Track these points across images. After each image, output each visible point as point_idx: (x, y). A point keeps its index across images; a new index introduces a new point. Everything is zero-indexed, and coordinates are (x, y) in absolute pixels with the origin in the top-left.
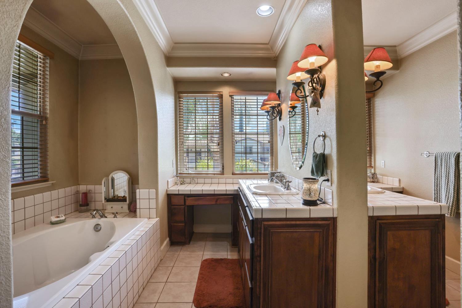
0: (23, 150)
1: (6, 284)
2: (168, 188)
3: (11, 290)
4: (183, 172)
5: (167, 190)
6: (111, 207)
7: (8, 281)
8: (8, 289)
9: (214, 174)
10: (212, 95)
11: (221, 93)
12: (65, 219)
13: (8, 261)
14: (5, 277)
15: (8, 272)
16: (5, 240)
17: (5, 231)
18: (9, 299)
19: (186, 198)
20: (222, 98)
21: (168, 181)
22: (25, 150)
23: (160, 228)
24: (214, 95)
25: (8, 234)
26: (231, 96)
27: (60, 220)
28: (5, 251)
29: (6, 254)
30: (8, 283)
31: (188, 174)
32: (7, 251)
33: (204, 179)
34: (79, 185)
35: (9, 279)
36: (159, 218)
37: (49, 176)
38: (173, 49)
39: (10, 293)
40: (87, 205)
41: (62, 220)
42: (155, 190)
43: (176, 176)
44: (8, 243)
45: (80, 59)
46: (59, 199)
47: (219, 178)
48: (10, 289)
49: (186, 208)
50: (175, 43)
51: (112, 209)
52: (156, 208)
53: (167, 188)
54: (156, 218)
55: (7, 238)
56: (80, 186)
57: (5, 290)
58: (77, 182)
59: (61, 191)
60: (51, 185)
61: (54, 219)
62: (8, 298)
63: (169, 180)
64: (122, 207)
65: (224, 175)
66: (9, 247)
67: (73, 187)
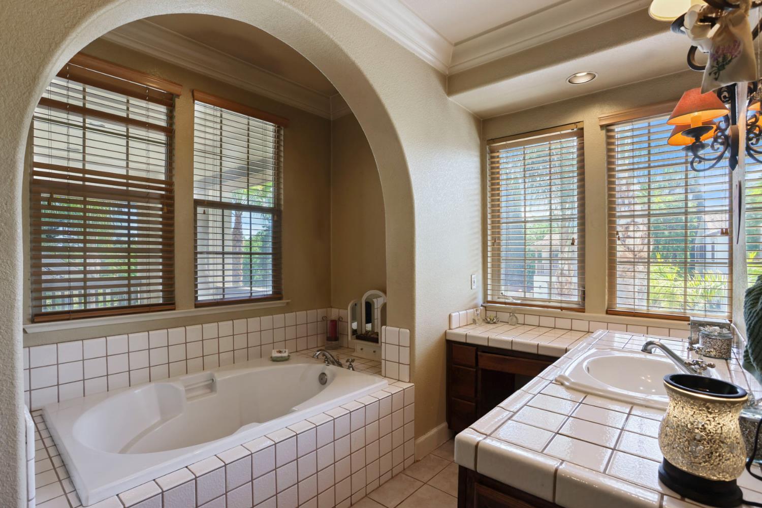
0: (223, 256)
1: (7, 443)
2: (450, 329)
3: (16, 453)
4: (499, 298)
5: (446, 332)
6: (361, 348)
7: (11, 440)
8: (10, 451)
9: (562, 309)
10: (559, 133)
11: (580, 126)
12: (289, 356)
13: (11, 414)
14: (6, 434)
15: (12, 429)
16: (5, 385)
17: (7, 373)
18: (13, 465)
19: (479, 353)
20: (583, 137)
21: (450, 316)
22: (226, 256)
23: (415, 402)
24: (562, 132)
25: (11, 377)
26: (607, 128)
27: (282, 357)
28: (6, 400)
29: (8, 404)
30: (11, 443)
31: (505, 303)
32: (9, 401)
33: (554, 318)
34: (331, 307)
35: (12, 437)
36: (413, 384)
37: (283, 293)
38: (455, 56)
39: (15, 457)
40: (336, 339)
41: (285, 357)
42: (408, 331)
43: (482, 306)
44: (11, 389)
45: (332, 119)
46: (296, 325)
47: (572, 319)
48: (14, 451)
49: (480, 372)
50: (456, 44)
51: (361, 351)
52: (409, 365)
53: (447, 328)
54: (410, 382)
55: (9, 383)
56: (333, 309)
57: (5, 451)
58: (328, 303)
59: (301, 315)
60: (285, 305)
61: (275, 354)
62: (11, 464)
63: (453, 314)
64: (374, 352)
65: (584, 312)
66: (13, 395)
67: (319, 311)
